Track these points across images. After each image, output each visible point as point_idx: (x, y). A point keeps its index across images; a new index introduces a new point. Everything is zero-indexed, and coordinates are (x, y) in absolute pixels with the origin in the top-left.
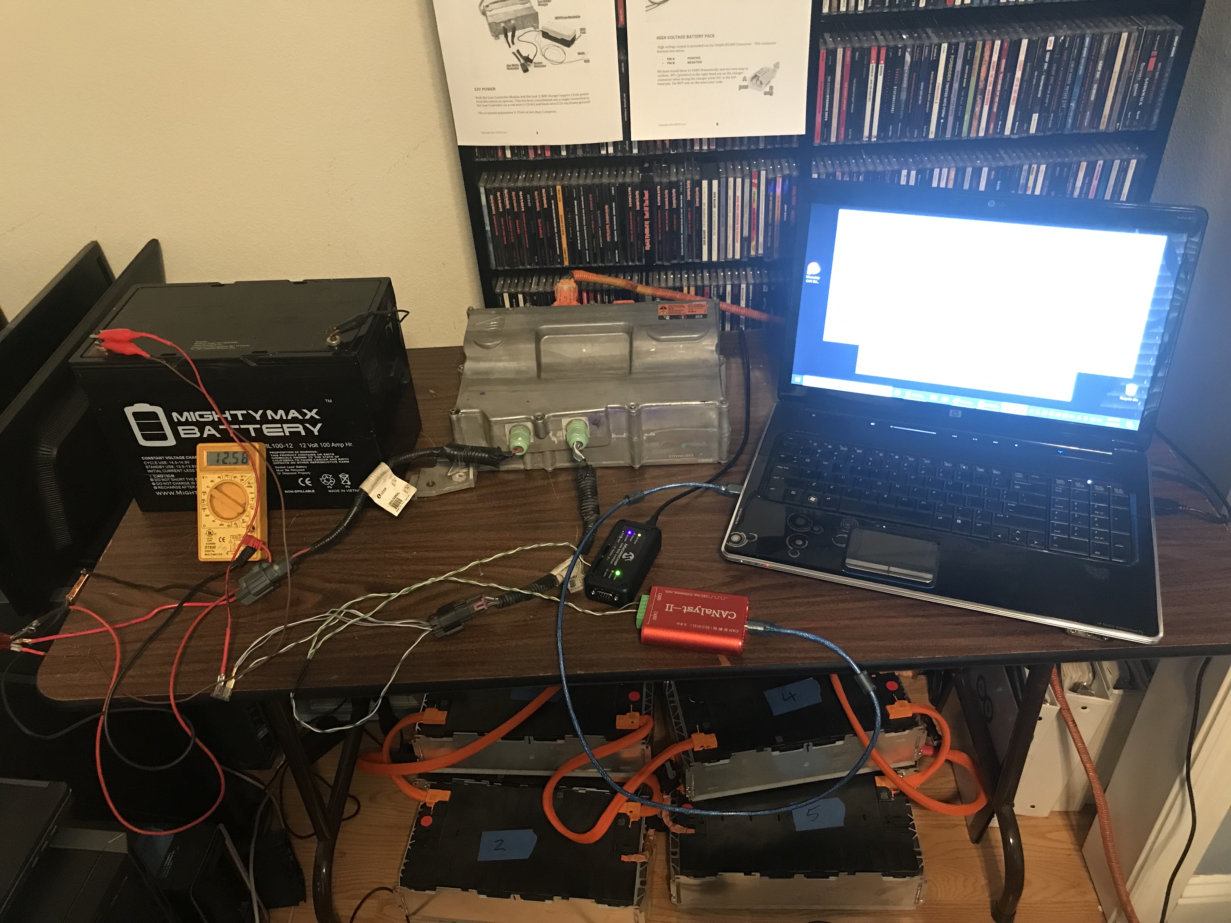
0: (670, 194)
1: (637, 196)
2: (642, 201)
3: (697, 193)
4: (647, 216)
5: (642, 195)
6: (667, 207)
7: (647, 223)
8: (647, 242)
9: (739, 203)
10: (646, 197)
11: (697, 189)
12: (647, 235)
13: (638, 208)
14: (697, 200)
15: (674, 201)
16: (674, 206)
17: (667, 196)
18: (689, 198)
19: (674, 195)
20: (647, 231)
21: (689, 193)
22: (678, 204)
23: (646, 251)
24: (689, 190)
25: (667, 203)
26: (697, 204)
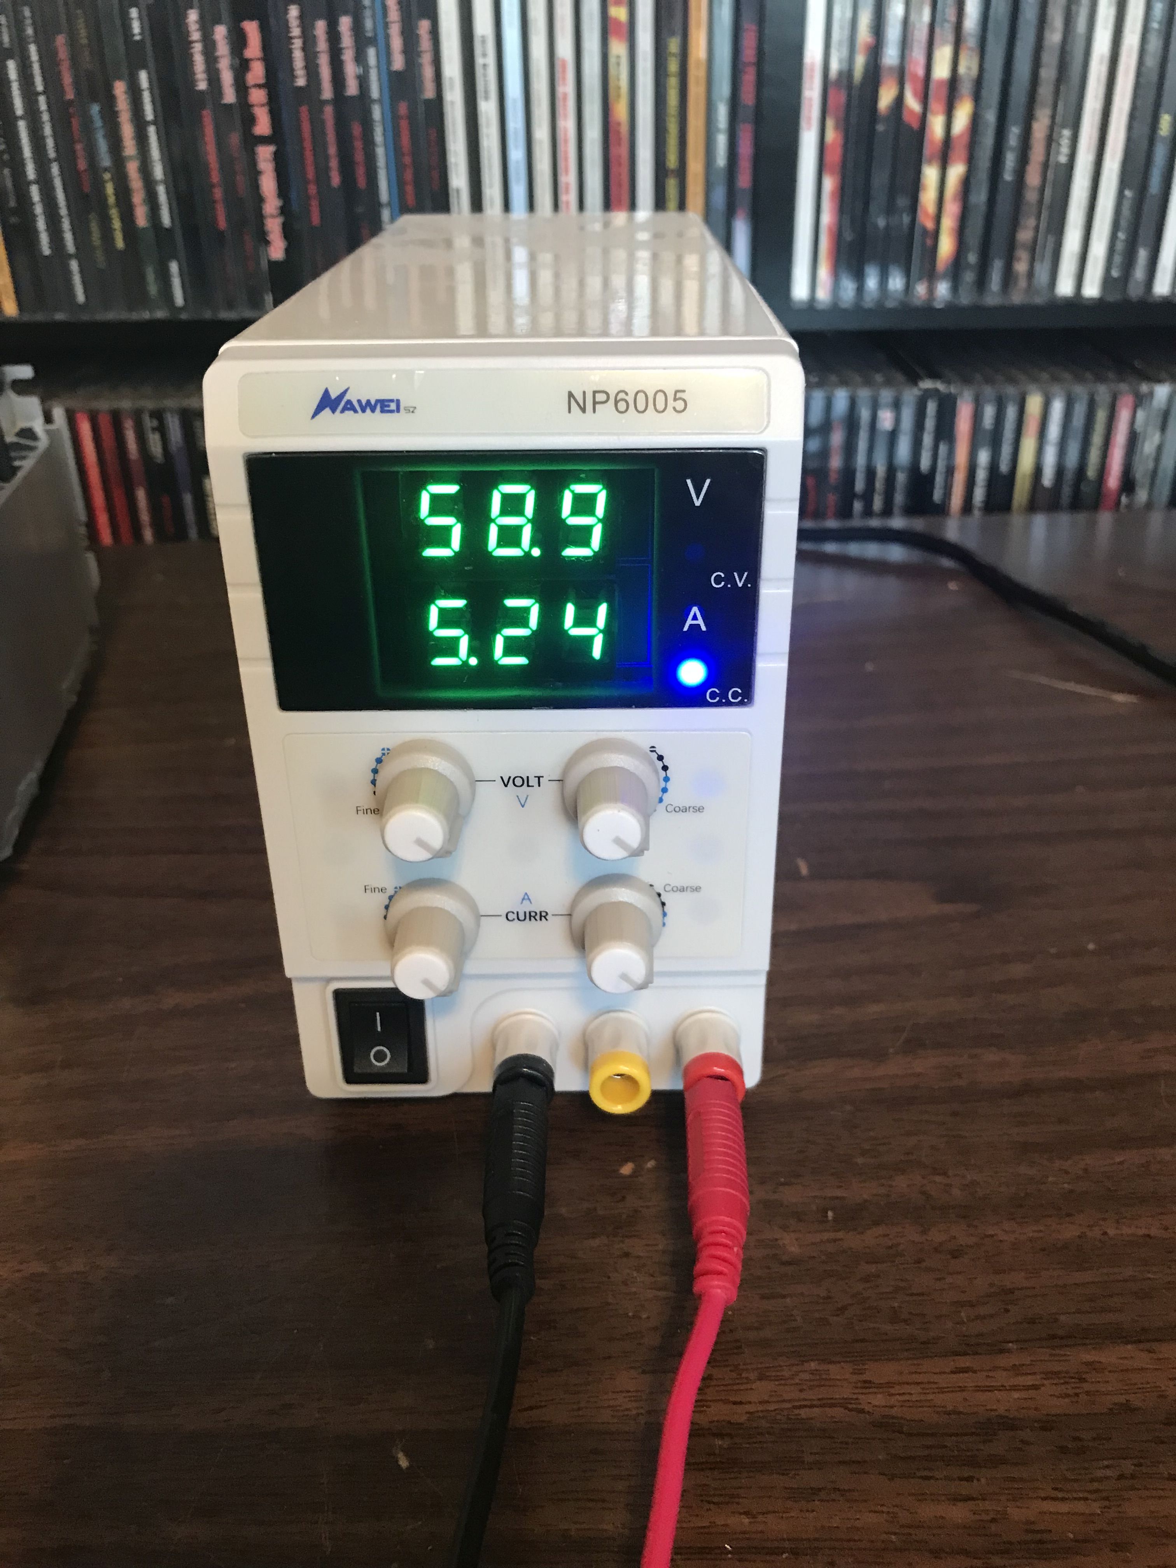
0: (334, 37)
1: (223, 49)
2: (241, 67)
3: (425, 43)
4: (263, 126)
5: (238, 41)
6: (327, 93)
7: (265, 154)
8: (274, 226)
9: (567, 88)
10: (254, 49)
11: (424, 26)
12: (272, 204)
13: (229, 96)
14: (428, 72)
15: (351, 69)
16: (352, 88)
17: (322, 45)
18: (398, 63)
19: (347, 40)
20: (268, 184)
21: (397, 43)
22: (363, 81)
23: (273, 264)
24: (395, 30)
25: (325, 73)
26: (429, 92)
